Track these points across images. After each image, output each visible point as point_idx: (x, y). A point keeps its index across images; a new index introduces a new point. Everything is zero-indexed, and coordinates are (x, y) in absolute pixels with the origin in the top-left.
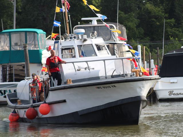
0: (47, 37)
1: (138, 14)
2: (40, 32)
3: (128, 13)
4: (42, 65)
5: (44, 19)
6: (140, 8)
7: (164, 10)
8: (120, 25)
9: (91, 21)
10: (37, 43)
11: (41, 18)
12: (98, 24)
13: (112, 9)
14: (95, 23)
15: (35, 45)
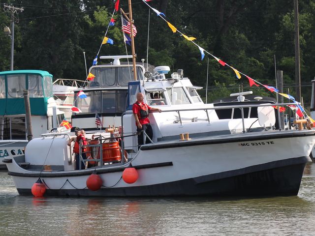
0: (54, 81)
1: (174, 51)
2: (45, 74)
3: (160, 50)
4: (47, 117)
5: (51, 57)
6: (175, 43)
7: (207, 47)
8: (151, 66)
9: (112, 60)
10: (41, 89)
11: (46, 56)
12: (121, 64)
13: (140, 44)
14: (117, 63)
15: (39, 92)
